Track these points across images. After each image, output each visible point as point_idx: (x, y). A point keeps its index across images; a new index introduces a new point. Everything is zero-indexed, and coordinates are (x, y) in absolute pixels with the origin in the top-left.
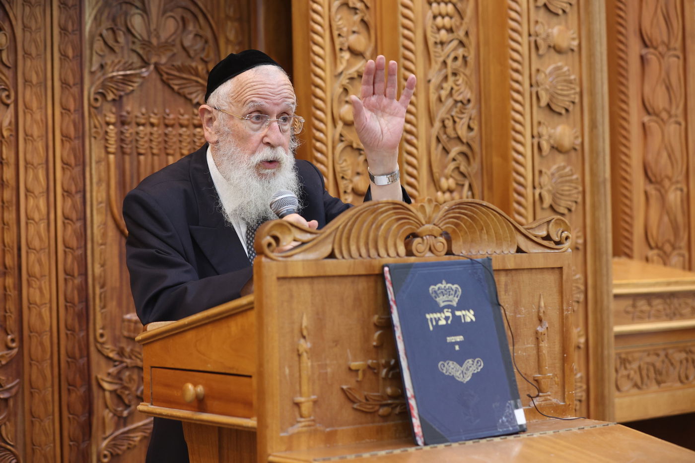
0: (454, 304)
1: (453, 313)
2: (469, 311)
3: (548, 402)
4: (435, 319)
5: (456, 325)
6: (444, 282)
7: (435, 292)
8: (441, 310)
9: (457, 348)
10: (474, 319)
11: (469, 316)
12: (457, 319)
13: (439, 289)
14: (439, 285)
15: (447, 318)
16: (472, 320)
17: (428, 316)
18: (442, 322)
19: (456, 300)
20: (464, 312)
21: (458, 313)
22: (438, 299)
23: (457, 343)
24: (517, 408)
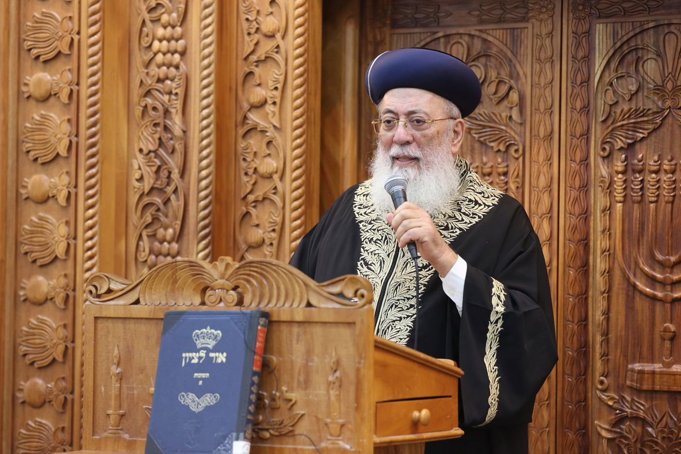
0: (210, 347)
1: (207, 354)
2: (222, 354)
3: (336, 446)
4: (190, 357)
5: (207, 364)
6: (209, 327)
7: (198, 336)
8: (198, 351)
9: (201, 383)
10: (224, 360)
11: (221, 358)
12: (209, 359)
13: (202, 333)
14: (204, 330)
15: (200, 358)
16: (222, 361)
17: (184, 355)
18: (195, 361)
19: (214, 342)
20: (217, 354)
21: (212, 355)
22: (197, 342)
23: (201, 379)
24: (237, 439)
